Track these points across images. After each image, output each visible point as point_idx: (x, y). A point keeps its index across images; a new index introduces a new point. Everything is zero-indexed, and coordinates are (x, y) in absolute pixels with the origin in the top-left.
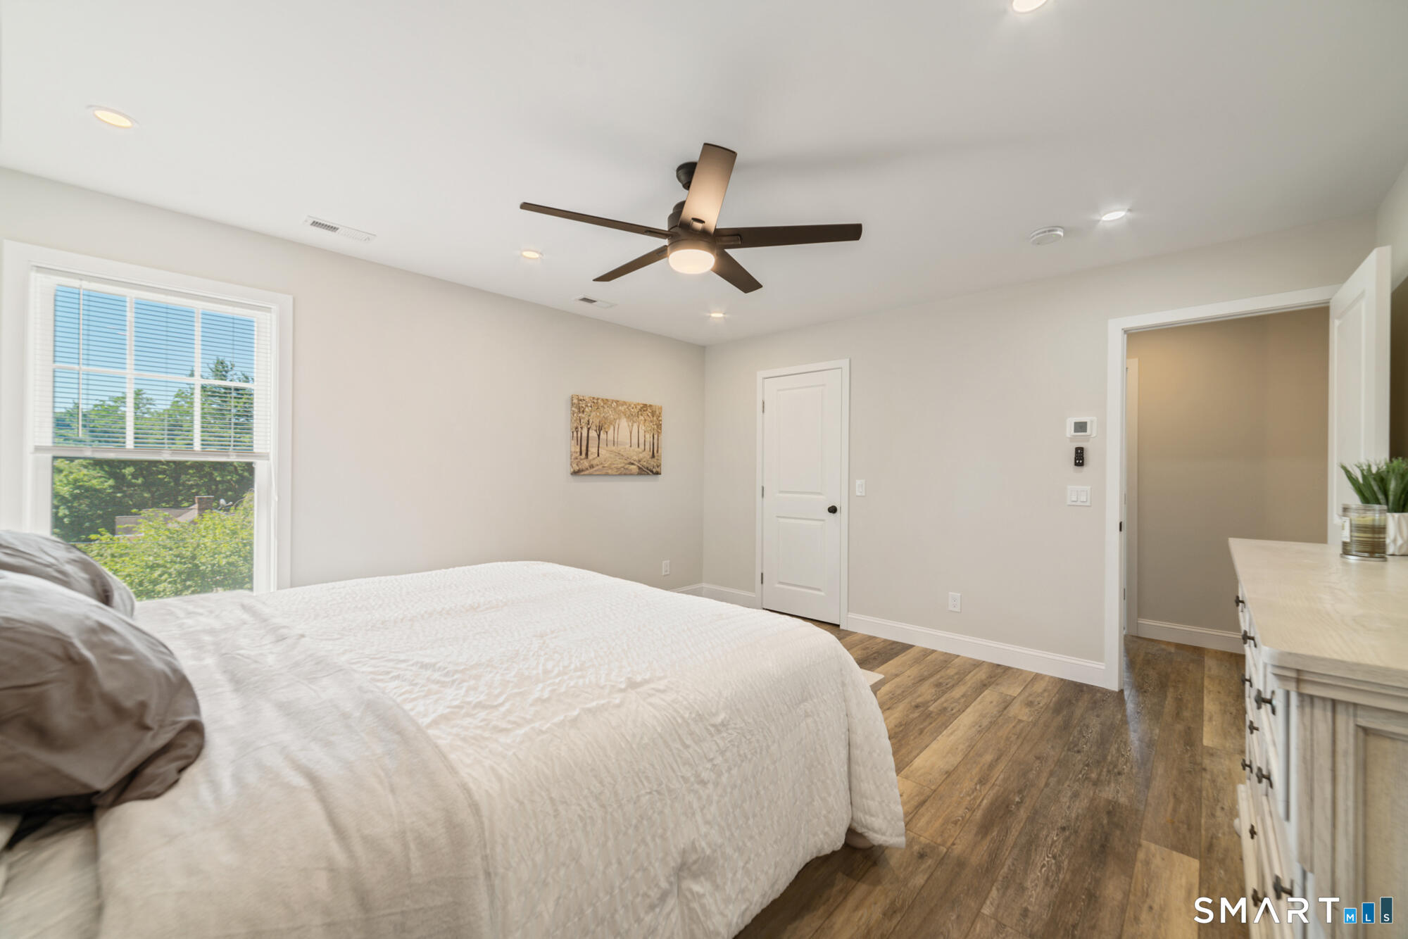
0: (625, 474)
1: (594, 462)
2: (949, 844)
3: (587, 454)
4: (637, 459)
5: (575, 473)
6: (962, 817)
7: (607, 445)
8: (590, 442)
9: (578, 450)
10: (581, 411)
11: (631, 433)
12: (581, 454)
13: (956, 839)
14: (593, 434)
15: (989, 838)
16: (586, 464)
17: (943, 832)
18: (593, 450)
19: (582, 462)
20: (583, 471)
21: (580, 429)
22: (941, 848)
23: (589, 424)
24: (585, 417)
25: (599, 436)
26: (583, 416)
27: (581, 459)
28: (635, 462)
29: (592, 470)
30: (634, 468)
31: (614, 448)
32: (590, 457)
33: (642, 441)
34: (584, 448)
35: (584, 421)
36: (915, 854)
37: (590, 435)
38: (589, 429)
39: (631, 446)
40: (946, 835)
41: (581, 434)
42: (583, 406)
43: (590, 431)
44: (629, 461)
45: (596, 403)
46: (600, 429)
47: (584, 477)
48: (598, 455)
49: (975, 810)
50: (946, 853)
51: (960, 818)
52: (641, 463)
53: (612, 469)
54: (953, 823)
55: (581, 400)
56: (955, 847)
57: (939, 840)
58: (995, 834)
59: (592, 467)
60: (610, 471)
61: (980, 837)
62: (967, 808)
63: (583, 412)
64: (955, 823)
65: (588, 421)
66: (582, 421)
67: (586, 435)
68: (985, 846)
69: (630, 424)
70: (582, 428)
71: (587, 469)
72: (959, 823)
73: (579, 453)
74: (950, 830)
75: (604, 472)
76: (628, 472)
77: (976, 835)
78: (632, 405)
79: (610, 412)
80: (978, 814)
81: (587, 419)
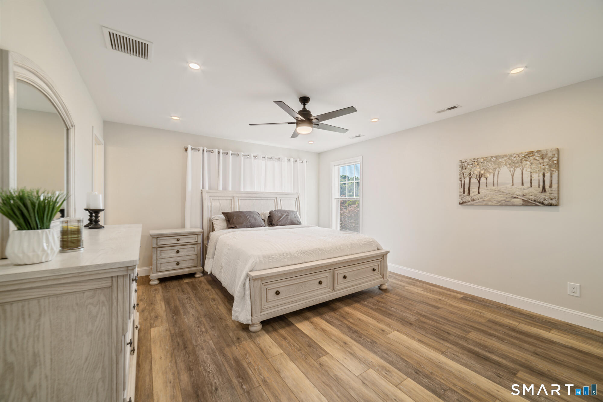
0: (506, 205)
1: (475, 198)
2: (238, 347)
3: (469, 193)
4: (521, 194)
5: (460, 204)
6: (247, 358)
7: (487, 186)
8: (471, 186)
9: (462, 190)
10: (464, 168)
11: (513, 176)
12: (464, 193)
13: (239, 350)
14: (474, 181)
15: (232, 359)
16: (468, 198)
17: (244, 348)
18: (474, 190)
19: (465, 197)
20: (465, 202)
21: (463, 179)
22: (238, 345)
23: (470, 175)
24: (467, 172)
25: (479, 181)
26: (466, 171)
27: (464, 196)
28: (518, 197)
29: (473, 202)
30: (518, 201)
31: (494, 188)
32: (472, 194)
33: (527, 179)
34: (466, 190)
35: (466, 175)
36: (240, 338)
37: (471, 181)
38: (470, 178)
39: (513, 185)
40: (242, 349)
41: (464, 182)
42: (466, 165)
43: (471, 179)
44: (511, 196)
45: (476, 161)
46: (480, 177)
47: (467, 206)
48: (479, 193)
49: (248, 364)
50: (235, 345)
51: (247, 357)
52: (527, 197)
53: (492, 202)
54: (246, 353)
55: (464, 162)
56: (236, 348)
57: (241, 346)
58: (232, 362)
59: (473, 200)
60: (490, 203)
61: (235, 358)
62: (250, 363)
63: (466, 169)
64: (246, 355)
65: (470, 173)
66: (465, 174)
67: (468, 182)
68: (230, 356)
69: (512, 169)
70: (465, 178)
71: (469, 202)
72: (245, 356)
73: (463, 193)
74: (244, 351)
75: (484, 203)
76: (509, 203)
77: (236, 357)
78: (514, 156)
79: (490, 165)
80: (245, 365)
81: (468, 172)
